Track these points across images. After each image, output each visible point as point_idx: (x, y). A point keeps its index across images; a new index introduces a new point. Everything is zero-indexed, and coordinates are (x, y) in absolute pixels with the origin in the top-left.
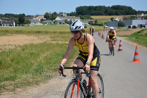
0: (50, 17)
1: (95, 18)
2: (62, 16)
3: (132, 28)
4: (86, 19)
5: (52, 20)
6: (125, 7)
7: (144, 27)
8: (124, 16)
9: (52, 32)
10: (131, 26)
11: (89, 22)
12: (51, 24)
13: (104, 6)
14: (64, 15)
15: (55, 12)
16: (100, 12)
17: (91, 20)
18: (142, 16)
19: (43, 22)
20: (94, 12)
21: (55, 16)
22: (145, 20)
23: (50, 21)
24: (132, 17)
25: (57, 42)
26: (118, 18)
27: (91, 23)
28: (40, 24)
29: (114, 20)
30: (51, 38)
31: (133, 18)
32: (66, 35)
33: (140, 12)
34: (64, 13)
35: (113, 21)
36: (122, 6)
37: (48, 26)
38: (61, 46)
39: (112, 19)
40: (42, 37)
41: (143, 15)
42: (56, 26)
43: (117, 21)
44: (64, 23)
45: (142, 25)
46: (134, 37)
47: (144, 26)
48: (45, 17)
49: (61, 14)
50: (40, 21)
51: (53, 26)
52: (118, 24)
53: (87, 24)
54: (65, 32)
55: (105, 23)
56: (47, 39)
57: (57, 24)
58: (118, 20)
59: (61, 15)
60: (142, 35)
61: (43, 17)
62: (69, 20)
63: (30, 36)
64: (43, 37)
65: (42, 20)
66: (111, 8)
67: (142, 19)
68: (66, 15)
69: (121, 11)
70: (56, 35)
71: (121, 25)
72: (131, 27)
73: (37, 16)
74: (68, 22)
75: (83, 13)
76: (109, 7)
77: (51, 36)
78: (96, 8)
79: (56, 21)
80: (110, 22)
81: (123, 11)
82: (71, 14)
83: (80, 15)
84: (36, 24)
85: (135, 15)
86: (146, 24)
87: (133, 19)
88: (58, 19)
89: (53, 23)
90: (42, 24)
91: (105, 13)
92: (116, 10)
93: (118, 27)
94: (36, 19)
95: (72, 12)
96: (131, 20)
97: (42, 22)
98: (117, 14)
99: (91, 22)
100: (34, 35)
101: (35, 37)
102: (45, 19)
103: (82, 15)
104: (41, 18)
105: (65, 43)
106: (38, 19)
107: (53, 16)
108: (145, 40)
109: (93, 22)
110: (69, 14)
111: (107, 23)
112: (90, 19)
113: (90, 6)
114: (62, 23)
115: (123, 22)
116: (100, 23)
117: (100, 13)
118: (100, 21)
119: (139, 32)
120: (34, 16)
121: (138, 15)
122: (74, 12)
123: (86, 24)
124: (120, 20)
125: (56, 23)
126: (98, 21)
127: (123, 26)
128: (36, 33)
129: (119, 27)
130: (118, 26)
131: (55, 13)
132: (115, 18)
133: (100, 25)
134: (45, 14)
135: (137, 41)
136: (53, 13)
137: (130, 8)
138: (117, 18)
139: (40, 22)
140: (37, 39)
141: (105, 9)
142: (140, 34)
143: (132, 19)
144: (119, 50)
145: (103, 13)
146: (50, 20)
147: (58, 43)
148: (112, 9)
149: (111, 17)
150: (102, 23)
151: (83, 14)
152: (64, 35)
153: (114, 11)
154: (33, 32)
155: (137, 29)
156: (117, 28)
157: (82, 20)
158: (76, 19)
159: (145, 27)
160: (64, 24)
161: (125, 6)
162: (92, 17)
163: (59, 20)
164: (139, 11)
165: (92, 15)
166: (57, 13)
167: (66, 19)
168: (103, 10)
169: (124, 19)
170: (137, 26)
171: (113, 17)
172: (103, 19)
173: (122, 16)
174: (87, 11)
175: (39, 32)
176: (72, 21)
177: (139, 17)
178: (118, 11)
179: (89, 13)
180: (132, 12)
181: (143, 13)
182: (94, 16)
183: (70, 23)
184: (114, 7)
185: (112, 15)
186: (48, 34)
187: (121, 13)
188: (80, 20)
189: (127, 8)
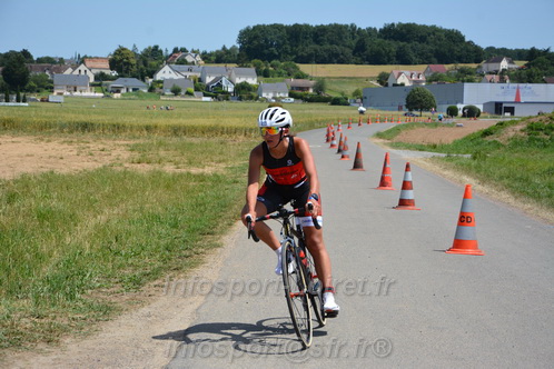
0: (132, 66)
1: (314, 75)
2: (183, 62)
3: (464, 116)
4: (280, 75)
5: (143, 80)
6: (434, 30)
7: (508, 114)
8: (431, 66)
9: (140, 129)
10: (460, 106)
11: (292, 88)
12: (138, 95)
13: (353, 27)
14: (189, 59)
15: (156, 47)
16: (338, 49)
17: (300, 82)
18: (504, 70)
19: (107, 85)
20: (311, 47)
21: (154, 63)
22: (516, 85)
23: (136, 82)
24: (462, 71)
26: (408, 73)
27: (299, 92)
28: (92, 94)
29: (390, 82)
31: (465, 77)
32: (195, 140)
33: (496, 54)
34: (193, 52)
35: (387, 85)
36: (424, 26)
37: (127, 104)
39: (383, 79)
40: (95, 146)
41: (504, 64)
42: (158, 102)
43: (403, 85)
44: (192, 90)
45: (501, 104)
46: (468, 152)
47: (511, 110)
48: (113, 64)
49: (179, 56)
50: (92, 80)
51: (147, 101)
52: (407, 99)
53: (282, 95)
54: (193, 127)
55: (356, 94)
56: (116, 153)
57: (163, 94)
58: (407, 84)
59: (178, 58)
60: (498, 146)
61: (107, 65)
62: (212, 78)
64: (101, 147)
65: (101, 77)
66: (379, 36)
67: (502, 80)
68: (198, 58)
69: (420, 46)
71: (420, 101)
72: (460, 113)
73: (82, 61)
74: (208, 86)
75: (266, 51)
76: (371, 31)
77: (132, 142)
78: (319, 34)
79: (160, 82)
80: (377, 88)
81: (428, 48)
82: (221, 57)
83: (256, 61)
84: (77, 94)
85: (474, 66)
86: (517, 102)
87: (469, 80)
88: (166, 73)
89: (145, 91)
90: (101, 94)
91: (354, 53)
92: (401, 44)
93: (407, 111)
94: (76, 72)
95: (224, 48)
96: (460, 83)
97: (100, 85)
98: (403, 60)
99: (302, 89)
100: (62, 140)
101: (66, 145)
102: (115, 73)
103: (263, 60)
104: (98, 71)
105: (189, 174)
106: (83, 73)
107: (145, 64)
109: (308, 88)
110: (211, 54)
111: (362, 95)
112: (298, 77)
113: (296, 26)
114: (183, 93)
115: (427, 90)
116: (334, 95)
117: (336, 55)
118: (334, 86)
119: (486, 133)
120: (69, 61)
121: (485, 66)
122: (233, 48)
123: (278, 96)
124: (414, 81)
125: (158, 90)
126: (328, 85)
127: (428, 109)
128: (71, 132)
129: (411, 110)
130: (407, 106)
131: (155, 52)
132: (396, 74)
133: (336, 102)
134: (115, 54)
135: (478, 169)
136: (146, 50)
137: (455, 37)
138: (405, 76)
139: (92, 85)
141: (358, 38)
142: (489, 139)
143: (463, 81)
144: (403, 203)
145: (348, 52)
146: (134, 77)
147: (160, 174)
148: (385, 38)
149: (377, 70)
150: (342, 94)
151: (270, 57)
152: (188, 139)
153: (394, 46)
154: (62, 127)
155: (480, 120)
156: (403, 113)
157: (262, 78)
158: (240, 75)
159: (512, 113)
160: (189, 93)
161: (434, 27)
162: (305, 68)
163: (171, 80)
164: (491, 49)
165: (306, 60)
166: (161, 51)
167: (199, 75)
168: (348, 44)
169: (429, 81)
170: (481, 107)
171: (388, 72)
172: (350, 78)
173: (426, 66)
174: (284, 43)
175: (85, 127)
176: (224, 83)
177: (490, 73)
178: (410, 45)
179: (291, 54)
180: (464, 52)
181: (508, 56)
182: (314, 66)
183: (216, 92)
184: (391, 32)
185: (385, 64)
186: (123, 134)
187: (421, 55)
188: (256, 79)
189: (443, 35)
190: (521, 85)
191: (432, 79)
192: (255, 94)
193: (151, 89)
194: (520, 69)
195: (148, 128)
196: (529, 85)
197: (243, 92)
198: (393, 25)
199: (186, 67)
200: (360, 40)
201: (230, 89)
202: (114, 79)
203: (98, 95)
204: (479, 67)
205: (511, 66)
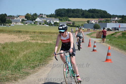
0: (30, 18)
1: (72, 20)
2: (42, 17)
4: (64, 20)
5: (33, 21)
6: (100, 11)
8: (99, 19)
9: (32, 32)
10: (106, 28)
11: (67, 23)
12: (31, 24)
13: (81, 9)
14: (43, 16)
15: (36, 13)
16: (78, 14)
17: (69, 22)
18: (116, 20)
19: (24, 22)
20: (72, 14)
21: (35, 17)
22: (119, 24)
23: (31, 21)
24: (107, 20)
25: (37, 41)
26: (94, 20)
27: (69, 24)
28: (21, 24)
29: (90, 22)
30: (31, 37)
31: (107, 21)
32: (45, 35)
33: (114, 16)
34: (44, 15)
35: (89, 23)
36: (98, 10)
37: (29, 26)
38: (40, 45)
39: (88, 22)
40: (22, 36)
41: (116, 19)
42: (36, 26)
43: (93, 23)
44: (44, 23)
45: (115, 28)
46: (108, 39)
47: (118, 29)
48: (26, 17)
49: (41, 15)
50: (21, 21)
51: (34, 26)
52: (94, 26)
54: (44, 32)
55: (82, 25)
56: (27, 38)
57: (37, 24)
59: (41, 16)
60: (115, 37)
61: (24, 17)
62: (49, 21)
63: (11, 35)
64: (23, 36)
65: (23, 20)
66: (87, 12)
67: (116, 22)
68: (45, 16)
69: (97, 14)
70: (36, 34)
71: (97, 27)
73: (19, 16)
74: (48, 23)
75: (61, 15)
76: (86, 11)
77: (30, 35)
78: (73, 11)
79: (36, 21)
80: (87, 24)
81: (99, 15)
82: (51, 16)
83: (59, 17)
84: (17, 24)
85: (109, 19)
86: (119, 27)
87: (108, 22)
88: (38, 19)
89: (33, 23)
90: (23, 24)
91: (82, 15)
92: (93, 14)
93: (94, 29)
94: (17, 19)
95: (52, 14)
96: (106, 23)
97: (23, 22)
98: (93, 17)
100: (14, 35)
101: (15, 36)
102: (26, 19)
103: (61, 17)
104: (22, 19)
105: (44, 43)
106: (19, 19)
107: (33, 17)
108: (118, 41)
109: (71, 24)
110: (48, 15)
111: (83, 25)
112: (68, 21)
113: (68, 9)
114: (42, 24)
115: (99, 25)
116: (77, 25)
117: (78, 16)
118: (77, 23)
119: (112, 35)
120: (15, 16)
121: (112, 19)
122: (54, 14)
124: (95, 22)
125: (36, 23)
126: (75, 22)
127: (99, 29)
128: (16, 33)
132: (91, 20)
134: (26, 15)
135: (111, 43)
136: (34, 14)
137: (105, 12)
138: (93, 21)
139: (21, 22)
140: (18, 38)
141: (82, 12)
142: (113, 36)
143: (107, 23)
144: (94, 50)
145: (80, 15)
146: (30, 20)
147: (37, 43)
148: (89, 12)
149: (87, 19)
150: (79, 25)
151: (62, 16)
152: (43, 35)
153: (91, 14)
154: (14, 32)
156: (93, 30)
157: (60, 21)
158: (55, 20)
159: (118, 30)
160: (43, 24)
161: (100, 10)
162: (70, 19)
163: (39, 21)
164: (113, 15)
165: (70, 17)
166: (37, 14)
167: (46, 20)
168: (80, 13)
169: (99, 22)
170: (111, 29)
171: (89, 20)
172: (81, 21)
173: (98, 19)
174: (65, 13)
175: (20, 32)
176: (51, 22)
177: (113, 21)
178: (94, 14)
179: (67, 16)
180: (107, 16)
181: (117, 17)
182: (72, 18)
183: (50, 24)
184: (90, 11)
185: (89, 18)
186: (28, 33)
187: (97, 16)
188: (59, 21)
189: (102, 12)
190: (120, 24)
192: (58, 25)
193: (34, 23)
194: (120, 20)
195: (34, 32)
196: (122, 24)
197: (56, 24)
198: (91, 9)
200: (83, 13)
201: (53, 23)
202: (26, 21)
203: (22, 24)
204: (111, 19)
205: (118, 19)
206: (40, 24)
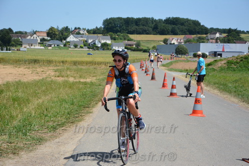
0: (57, 35)
1: (136, 39)
2: (79, 33)
4: (121, 39)
5: (61, 41)
6: (187, 20)
7: (219, 57)
8: (186, 36)
9: (59, 62)
11: (126, 45)
12: (59, 48)
13: (153, 19)
14: (81, 32)
15: (67, 27)
16: (146, 28)
17: (130, 42)
18: (217, 38)
19: (46, 43)
20: (134, 27)
21: (66, 34)
22: (222, 44)
23: (58, 42)
24: (199, 38)
25: (66, 79)
26: (176, 39)
27: (129, 47)
28: (39, 47)
29: (169, 42)
30: (55, 71)
31: (201, 40)
32: (83, 67)
33: (214, 31)
34: (83, 29)
35: (167, 44)
36: (183, 19)
37: (54, 51)
39: (165, 41)
40: (39, 70)
41: (218, 35)
42: (68, 51)
43: (174, 44)
44: (83, 45)
45: (216, 52)
47: (221, 55)
48: (48, 34)
49: (77, 31)
50: (39, 41)
51: (63, 51)
52: (176, 50)
55: (154, 47)
56: (48, 73)
57: (70, 48)
58: (176, 43)
59: (77, 32)
61: (46, 35)
62: (92, 40)
64: (42, 70)
65: (43, 40)
66: (164, 23)
67: (217, 42)
68: (85, 32)
69: (181, 27)
70: (66, 66)
71: (181, 51)
73: (35, 33)
74: (89, 44)
75: (115, 29)
76: (160, 20)
77: (56, 68)
78: (138, 21)
79: (69, 42)
80: (163, 45)
81: (184, 28)
82: (95, 32)
83: (110, 33)
84: (32, 47)
85: (205, 36)
86: (223, 51)
87: (202, 42)
88: (71, 38)
89: (62, 46)
90: (43, 47)
91: (153, 30)
92: (173, 26)
94: (32, 38)
95: (97, 27)
96: (198, 43)
97: (42, 43)
98: (174, 33)
99: (130, 45)
100: (25, 67)
101: (27, 69)
102: (49, 38)
103: (114, 33)
104: (42, 37)
105: (80, 81)
106: (35, 38)
107: (62, 34)
109: (133, 45)
110: (91, 30)
111: (156, 48)
112: (129, 40)
113: (128, 18)
114: (79, 47)
115: (184, 46)
116: (144, 48)
117: (145, 31)
118: (144, 44)
120: (29, 33)
121: (209, 36)
122: (101, 28)
124: (179, 42)
125: (68, 45)
126: (141, 42)
127: (185, 54)
128: (29, 64)
129: (177, 55)
130: (176, 53)
131: (67, 29)
132: (171, 39)
133: (145, 51)
134: (49, 30)
136: (63, 28)
137: (196, 23)
138: (175, 40)
139: (39, 43)
141: (154, 23)
142: (210, 67)
143: (200, 42)
145: (151, 29)
146: (57, 40)
147: (67, 82)
148: (166, 24)
149: (163, 37)
150: (148, 47)
151: (116, 32)
153: (170, 27)
154: (25, 61)
155: (207, 59)
157: (113, 41)
158: (103, 39)
160: (81, 47)
161: (187, 19)
162: (131, 36)
163: (74, 41)
164: (212, 29)
165: (132, 33)
166: (69, 29)
167: (86, 39)
168: (150, 26)
169: (185, 42)
170: (208, 54)
171: (168, 38)
172: (151, 41)
173: (184, 36)
174: (123, 25)
175: (36, 61)
176: (96, 43)
177: (212, 39)
178: (177, 27)
179: (126, 30)
180: (200, 30)
181: (219, 32)
182: (136, 35)
183: (93, 47)
184: (169, 21)
185: (166, 35)
186: (52, 65)
187: (182, 31)
188: (110, 41)
189: (191, 22)
190: (225, 44)
191: (187, 41)
192: (110, 48)
193: (65, 45)
194: (224, 37)
195: (63, 62)
196: (228, 44)
197: (105, 46)
198: (170, 18)
199: (80, 35)
200: (156, 25)
201: (99, 45)
202: (48, 41)
203: (41, 47)
204: (207, 36)
205: (221, 36)
206: (76, 46)
